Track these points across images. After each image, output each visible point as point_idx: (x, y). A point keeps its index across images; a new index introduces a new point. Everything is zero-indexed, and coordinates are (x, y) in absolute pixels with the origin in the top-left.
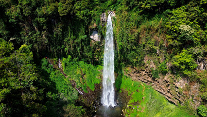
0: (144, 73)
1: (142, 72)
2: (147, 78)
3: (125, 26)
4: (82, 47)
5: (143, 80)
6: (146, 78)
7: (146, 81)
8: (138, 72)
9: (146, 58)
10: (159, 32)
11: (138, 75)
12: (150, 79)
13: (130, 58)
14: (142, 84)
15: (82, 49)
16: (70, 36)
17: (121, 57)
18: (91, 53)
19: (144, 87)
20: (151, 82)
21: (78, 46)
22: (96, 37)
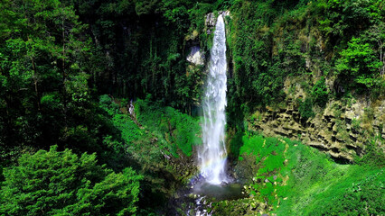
0: (285, 115)
1: (281, 115)
2: (292, 125)
3: (246, 27)
4: (173, 76)
5: (283, 131)
6: (289, 126)
7: (290, 132)
8: (274, 116)
9: (287, 82)
10: (307, 26)
11: (274, 122)
12: (296, 126)
13: (258, 88)
14: (283, 140)
15: (172, 82)
16: (151, 56)
17: (241, 92)
18: (187, 88)
19: (287, 146)
20: (299, 132)
21: (165, 75)
22: (196, 58)
